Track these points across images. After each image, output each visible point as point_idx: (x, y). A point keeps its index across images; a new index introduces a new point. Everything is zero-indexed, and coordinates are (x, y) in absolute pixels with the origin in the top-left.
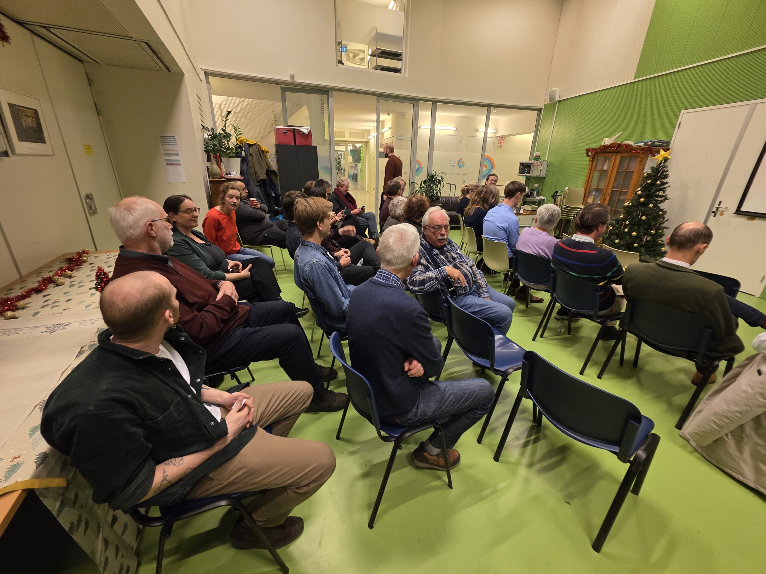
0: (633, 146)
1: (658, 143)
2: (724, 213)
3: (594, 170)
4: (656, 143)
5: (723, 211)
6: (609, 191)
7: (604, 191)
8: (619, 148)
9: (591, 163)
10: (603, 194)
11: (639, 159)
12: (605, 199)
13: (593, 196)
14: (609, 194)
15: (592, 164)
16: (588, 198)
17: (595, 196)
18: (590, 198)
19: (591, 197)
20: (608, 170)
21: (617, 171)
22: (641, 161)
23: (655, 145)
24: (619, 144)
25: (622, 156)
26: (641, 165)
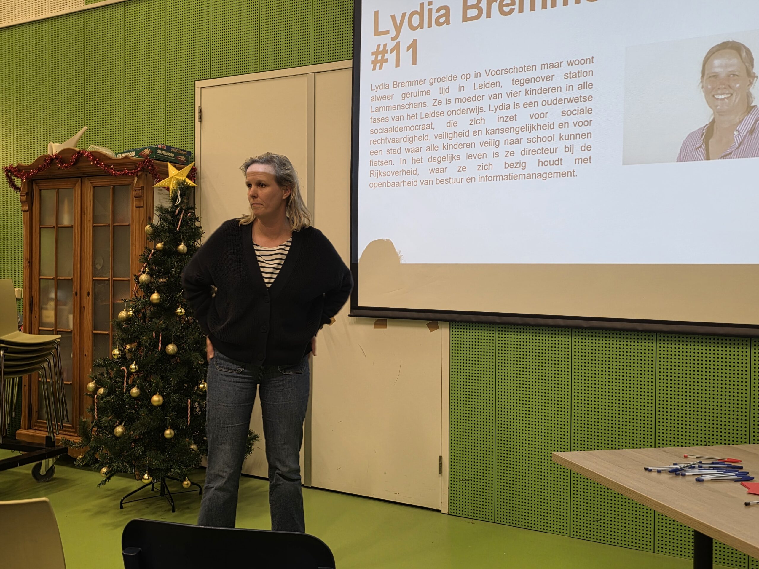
0: (110, 159)
1: (163, 152)
3: (40, 228)
4: (159, 151)
6: (88, 285)
7: (76, 285)
8: (80, 164)
9: (26, 208)
10: (76, 293)
11: (132, 193)
12: (82, 309)
13: (52, 304)
14: (89, 293)
15: (31, 210)
16: (41, 309)
17: (57, 301)
18: (47, 309)
19: (48, 306)
20: (72, 227)
21: (94, 227)
22: (138, 197)
23: (156, 155)
24: (79, 152)
25: (94, 187)
26: (141, 209)
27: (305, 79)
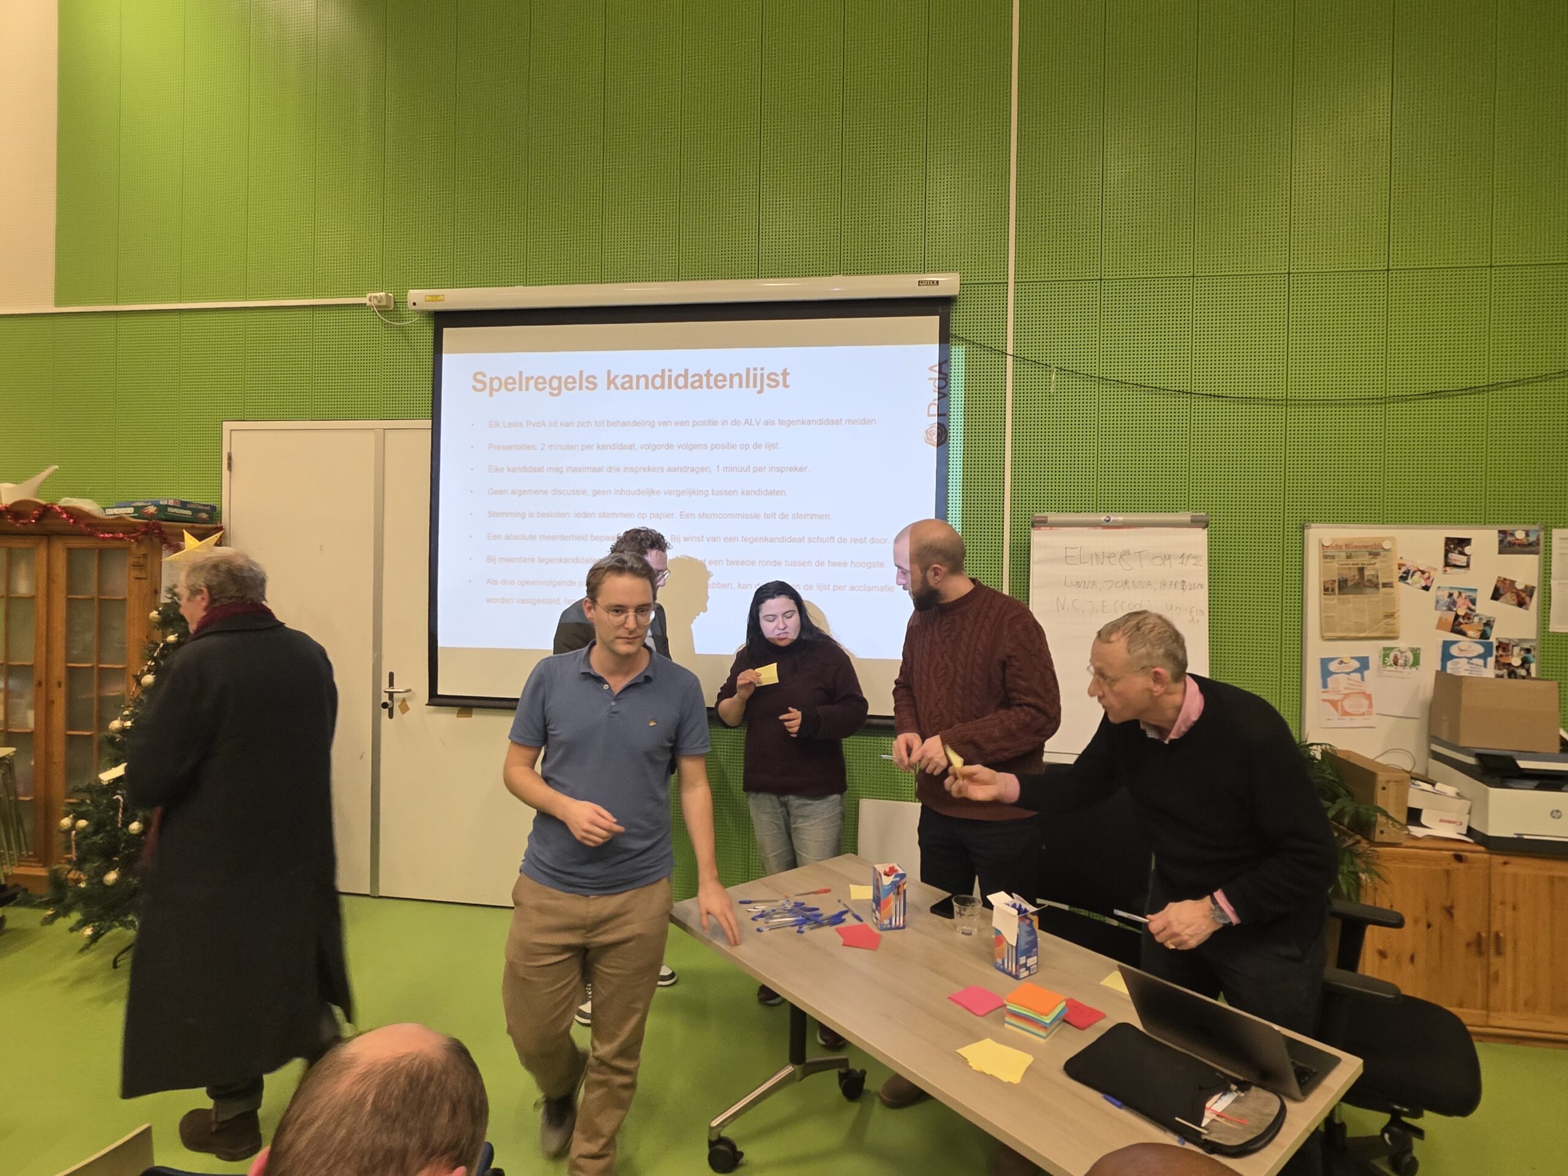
0: (94, 517)
1: (176, 510)
2: (408, 703)
4: (170, 510)
5: (404, 700)
6: (59, 672)
7: (40, 673)
8: (45, 521)
10: (40, 684)
11: (129, 561)
12: (49, 704)
14: (60, 684)
20: (32, 598)
21: (69, 601)
22: (139, 566)
23: (165, 515)
24: (45, 507)
25: (69, 549)
26: (143, 581)
27: (371, 436)
